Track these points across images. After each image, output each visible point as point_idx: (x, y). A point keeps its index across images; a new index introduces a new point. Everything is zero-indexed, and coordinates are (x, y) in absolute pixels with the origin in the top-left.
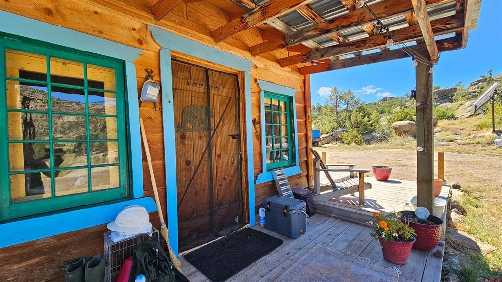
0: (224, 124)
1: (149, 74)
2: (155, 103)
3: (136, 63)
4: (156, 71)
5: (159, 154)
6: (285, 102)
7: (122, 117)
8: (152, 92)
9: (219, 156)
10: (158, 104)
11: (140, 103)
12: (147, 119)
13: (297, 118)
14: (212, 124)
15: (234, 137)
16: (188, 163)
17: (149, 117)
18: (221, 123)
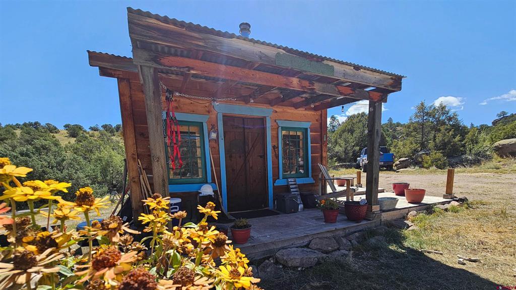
0: (254, 149)
1: (213, 127)
2: (215, 140)
3: (207, 123)
4: (216, 125)
5: (218, 164)
6: (303, 132)
7: (202, 147)
8: (214, 135)
9: (251, 168)
10: (217, 141)
11: (209, 141)
12: (212, 148)
13: (311, 143)
14: (247, 150)
15: (261, 157)
16: (233, 170)
17: (213, 147)
18: (253, 148)
